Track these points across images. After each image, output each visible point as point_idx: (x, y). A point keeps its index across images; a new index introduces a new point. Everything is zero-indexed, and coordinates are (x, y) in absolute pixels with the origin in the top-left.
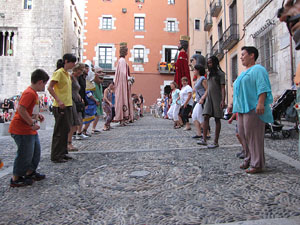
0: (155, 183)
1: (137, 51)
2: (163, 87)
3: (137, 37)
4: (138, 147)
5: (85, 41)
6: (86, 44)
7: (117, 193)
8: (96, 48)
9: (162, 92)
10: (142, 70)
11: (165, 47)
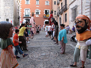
0: (48, 57)
1: (37, 11)
2: (44, 22)
3: (37, 6)
4: (41, 45)
5: (21, 8)
6: (21, 9)
7: (39, 60)
8: (24, 10)
9: (44, 23)
10: (39, 17)
11: (45, 10)
